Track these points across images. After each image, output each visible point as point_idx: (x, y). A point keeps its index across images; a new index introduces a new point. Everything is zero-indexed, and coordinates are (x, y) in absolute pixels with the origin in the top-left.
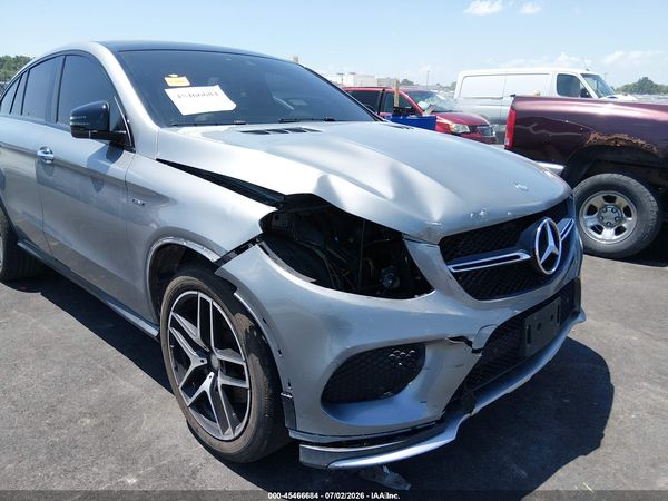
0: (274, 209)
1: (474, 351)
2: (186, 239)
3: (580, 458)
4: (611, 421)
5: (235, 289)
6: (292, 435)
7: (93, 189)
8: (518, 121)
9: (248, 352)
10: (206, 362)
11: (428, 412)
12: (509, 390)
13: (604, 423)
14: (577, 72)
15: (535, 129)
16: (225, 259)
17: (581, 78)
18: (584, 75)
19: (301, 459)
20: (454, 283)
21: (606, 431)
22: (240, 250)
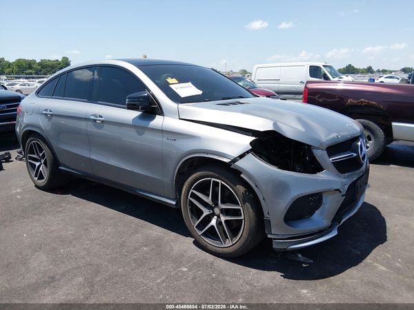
0: (254, 138)
1: (343, 196)
2: (207, 154)
3: (380, 245)
4: (388, 231)
5: (241, 173)
6: (269, 236)
7: (136, 134)
8: (309, 94)
9: (244, 202)
10: (211, 212)
11: (326, 223)
12: (351, 214)
13: (385, 232)
14: (320, 64)
15: (318, 98)
16: (235, 160)
17: (323, 68)
18: (324, 66)
19: (274, 247)
20: (332, 167)
21: (387, 235)
22: (241, 156)
